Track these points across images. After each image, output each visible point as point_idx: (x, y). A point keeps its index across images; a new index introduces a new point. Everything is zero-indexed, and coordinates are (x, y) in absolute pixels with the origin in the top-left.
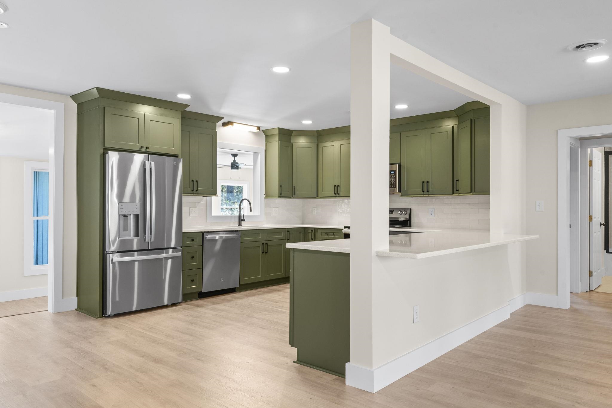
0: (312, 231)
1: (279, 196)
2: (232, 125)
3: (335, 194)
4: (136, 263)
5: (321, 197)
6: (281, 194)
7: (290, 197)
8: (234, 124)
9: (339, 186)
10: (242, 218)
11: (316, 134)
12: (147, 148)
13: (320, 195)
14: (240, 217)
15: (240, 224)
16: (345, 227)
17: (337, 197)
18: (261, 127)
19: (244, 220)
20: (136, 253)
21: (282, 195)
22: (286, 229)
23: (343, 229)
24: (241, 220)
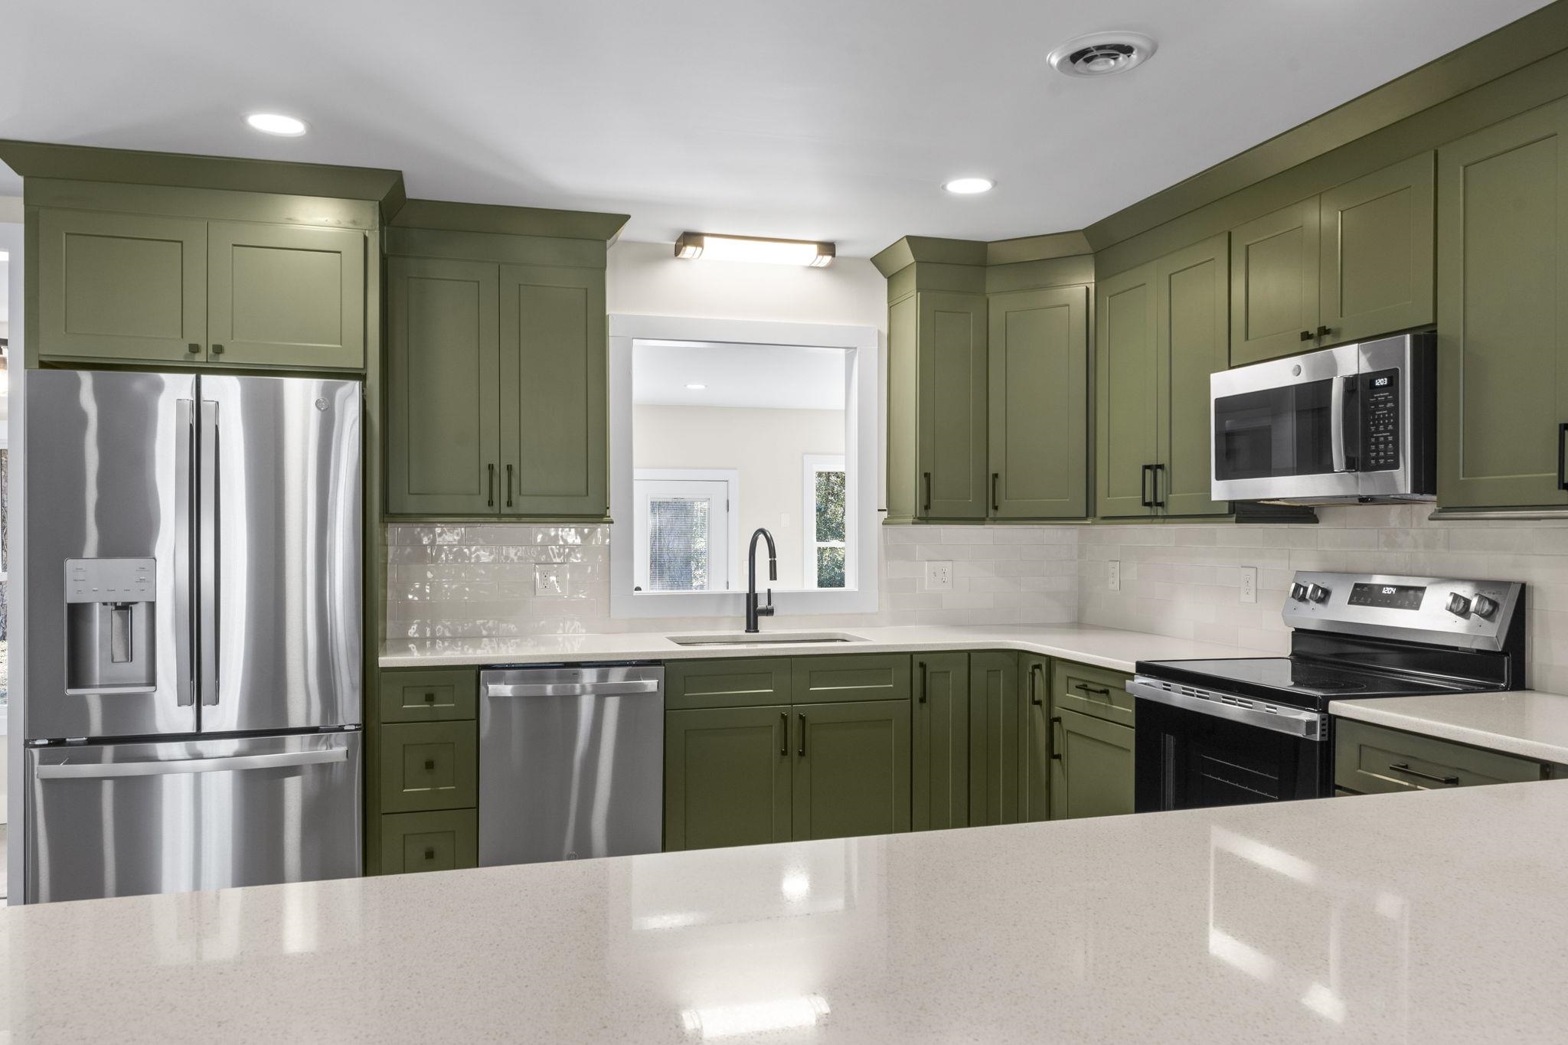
0: (1038, 667)
1: (918, 516)
2: (700, 244)
3: (1145, 504)
4: (108, 788)
5: (1104, 518)
6: (927, 507)
7: (980, 520)
8: (706, 239)
9: (1161, 467)
10: (762, 604)
11: (1085, 247)
12: (218, 350)
13: (1100, 513)
14: (752, 597)
15: (752, 626)
16: (1144, 668)
17: (1156, 517)
18: (841, 242)
19: (769, 612)
20: (108, 750)
21: (931, 513)
22: (912, 654)
23: (1131, 676)
24: (755, 611)
